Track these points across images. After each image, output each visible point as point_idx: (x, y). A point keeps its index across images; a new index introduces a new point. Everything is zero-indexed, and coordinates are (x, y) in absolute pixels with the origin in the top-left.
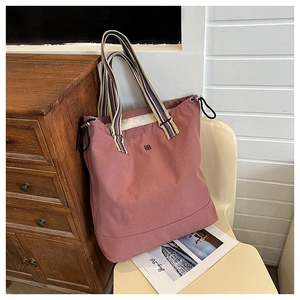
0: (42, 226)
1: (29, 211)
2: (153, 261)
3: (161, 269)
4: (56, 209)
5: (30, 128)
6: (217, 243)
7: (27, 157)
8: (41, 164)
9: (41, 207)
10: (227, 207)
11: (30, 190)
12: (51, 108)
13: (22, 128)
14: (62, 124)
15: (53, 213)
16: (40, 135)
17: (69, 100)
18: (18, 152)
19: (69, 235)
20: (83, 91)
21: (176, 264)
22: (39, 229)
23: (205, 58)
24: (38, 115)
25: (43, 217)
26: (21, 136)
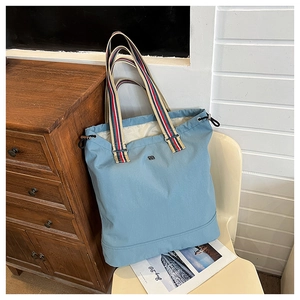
0: (49, 227)
1: (37, 212)
2: (152, 269)
3: (159, 278)
4: (61, 213)
5: (37, 142)
6: (216, 256)
7: (34, 166)
8: (47, 174)
9: (48, 210)
10: (230, 218)
11: (37, 194)
12: (56, 125)
14: (68, 137)
15: (58, 216)
16: (46, 148)
17: (76, 114)
18: (27, 160)
19: (74, 237)
20: (91, 102)
21: (173, 274)
22: (45, 229)
23: (213, 74)
24: (44, 132)
25: (50, 219)
26: (29, 147)
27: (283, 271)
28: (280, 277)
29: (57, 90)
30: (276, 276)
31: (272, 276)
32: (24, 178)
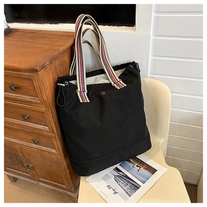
0: (36, 144)
1: (29, 133)
4: (45, 133)
5: (30, 79)
6: (153, 171)
7: (28, 98)
8: (36, 103)
9: (36, 131)
10: (162, 141)
11: (29, 119)
12: (43, 67)
13: (25, 79)
14: (51, 77)
15: (43, 136)
16: (36, 84)
18: (22, 94)
19: (54, 151)
22: (34, 146)
24: (35, 71)
25: (37, 138)
26: (24, 84)
27: (199, 181)
28: (196, 186)
29: (45, 46)
30: (194, 185)
31: (191, 185)
32: (20, 108)
